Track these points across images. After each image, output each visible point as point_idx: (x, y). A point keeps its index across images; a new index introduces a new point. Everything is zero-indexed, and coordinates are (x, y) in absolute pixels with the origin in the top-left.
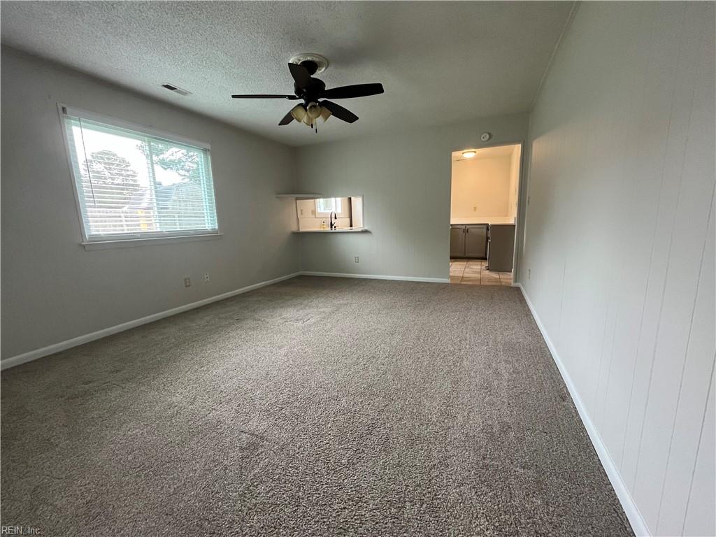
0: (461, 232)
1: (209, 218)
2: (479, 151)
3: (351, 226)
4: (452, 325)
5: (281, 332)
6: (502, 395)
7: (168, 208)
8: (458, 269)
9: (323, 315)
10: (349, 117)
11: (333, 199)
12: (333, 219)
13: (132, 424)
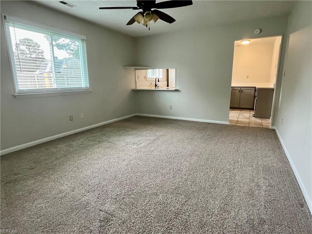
0: (237, 92)
1: (84, 81)
2: (252, 40)
3: (168, 86)
4: (230, 152)
5: (124, 150)
6: (261, 200)
7: (61, 72)
8: (235, 116)
9: (149, 142)
10: (170, 20)
11: (157, 70)
12: (157, 82)
13: (40, 201)
